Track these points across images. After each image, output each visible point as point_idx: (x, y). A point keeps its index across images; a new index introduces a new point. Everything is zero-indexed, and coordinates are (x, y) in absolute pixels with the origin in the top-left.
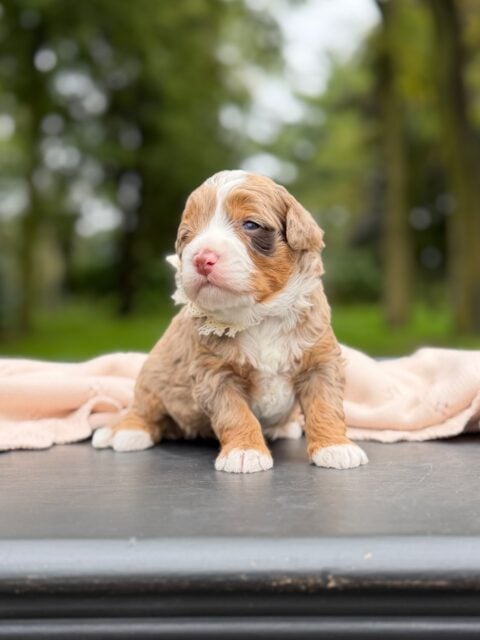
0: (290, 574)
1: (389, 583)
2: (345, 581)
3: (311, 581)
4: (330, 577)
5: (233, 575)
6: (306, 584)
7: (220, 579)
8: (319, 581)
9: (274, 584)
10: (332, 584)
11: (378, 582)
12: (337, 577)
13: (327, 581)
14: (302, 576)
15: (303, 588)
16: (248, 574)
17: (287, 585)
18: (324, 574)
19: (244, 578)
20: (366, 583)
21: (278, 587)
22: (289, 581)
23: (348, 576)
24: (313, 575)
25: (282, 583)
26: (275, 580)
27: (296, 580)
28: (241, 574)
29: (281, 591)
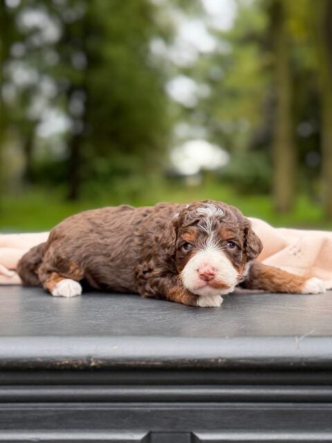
0: (67, 358)
1: (127, 363)
2: (100, 362)
3: (80, 362)
4: (92, 360)
5: (32, 358)
6: (77, 364)
7: (25, 361)
8: (85, 362)
9: (58, 364)
10: (93, 364)
11: (120, 363)
12: (96, 360)
13: (90, 362)
14: (76, 360)
15: (76, 366)
16: (42, 358)
17: (66, 364)
18: (89, 358)
19: (40, 360)
20: (113, 363)
21: (61, 365)
22: (67, 362)
23: (102, 359)
24: (82, 358)
25: (63, 363)
26: (59, 362)
27: (71, 362)
28: (38, 357)
29: (63, 368)
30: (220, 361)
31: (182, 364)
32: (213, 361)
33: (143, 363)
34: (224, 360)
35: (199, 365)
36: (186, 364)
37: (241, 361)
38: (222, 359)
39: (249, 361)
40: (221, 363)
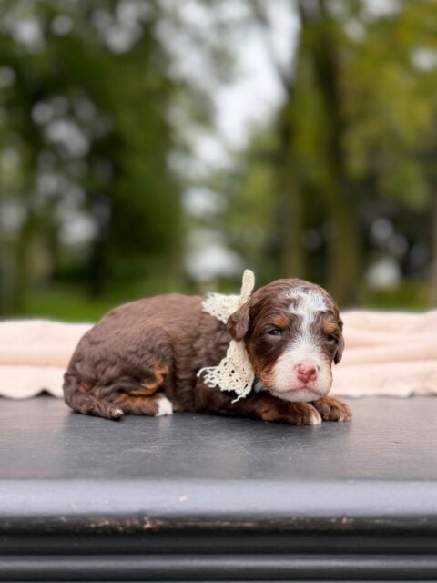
0: (108, 516)
1: (201, 524)
2: (160, 523)
3: (128, 523)
4: (146, 519)
5: (51, 517)
6: (122, 526)
7: (40, 521)
8: (136, 522)
9: (93, 525)
10: (148, 526)
11: (191, 524)
12: (153, 519)
13: (144, 523)
14: (120, 518)
15: (121, 529)
16: (68, 516)
17: (105, 526)
18: (141, 516)
19: (64, 519)
20: (180, 525)
21: (97, 528)
22: (107, 523)
23: (163, 518)
24: (130, 516)
25: (100, 524)
26: (94, 523)
27: (114, 522)
28: (61, 515)
29: (100, 532)
30: (344, 520)
31: (288, 525)
32: (334, 520)
33: (226, 524)
34: (351, 520)
35: (312, 527)
36: (292, 525)
37: (377, 521)
38: (348, 518)
39: (389, 522)
40: (347, 524)
